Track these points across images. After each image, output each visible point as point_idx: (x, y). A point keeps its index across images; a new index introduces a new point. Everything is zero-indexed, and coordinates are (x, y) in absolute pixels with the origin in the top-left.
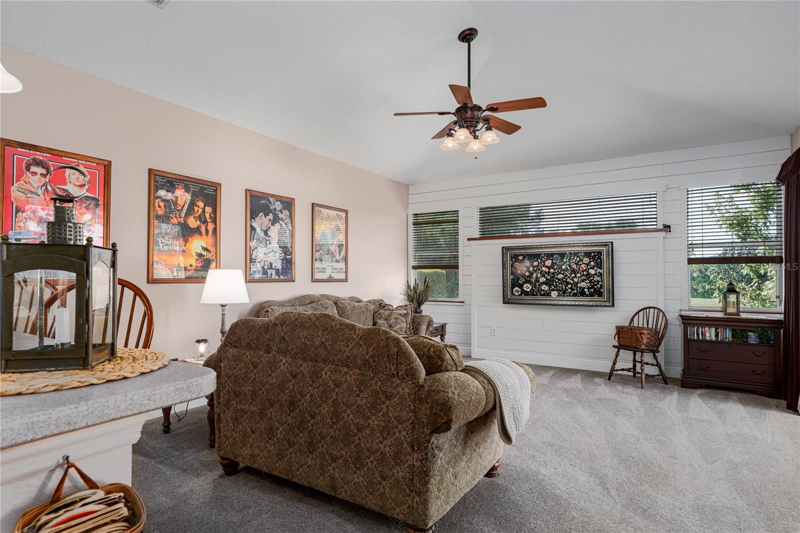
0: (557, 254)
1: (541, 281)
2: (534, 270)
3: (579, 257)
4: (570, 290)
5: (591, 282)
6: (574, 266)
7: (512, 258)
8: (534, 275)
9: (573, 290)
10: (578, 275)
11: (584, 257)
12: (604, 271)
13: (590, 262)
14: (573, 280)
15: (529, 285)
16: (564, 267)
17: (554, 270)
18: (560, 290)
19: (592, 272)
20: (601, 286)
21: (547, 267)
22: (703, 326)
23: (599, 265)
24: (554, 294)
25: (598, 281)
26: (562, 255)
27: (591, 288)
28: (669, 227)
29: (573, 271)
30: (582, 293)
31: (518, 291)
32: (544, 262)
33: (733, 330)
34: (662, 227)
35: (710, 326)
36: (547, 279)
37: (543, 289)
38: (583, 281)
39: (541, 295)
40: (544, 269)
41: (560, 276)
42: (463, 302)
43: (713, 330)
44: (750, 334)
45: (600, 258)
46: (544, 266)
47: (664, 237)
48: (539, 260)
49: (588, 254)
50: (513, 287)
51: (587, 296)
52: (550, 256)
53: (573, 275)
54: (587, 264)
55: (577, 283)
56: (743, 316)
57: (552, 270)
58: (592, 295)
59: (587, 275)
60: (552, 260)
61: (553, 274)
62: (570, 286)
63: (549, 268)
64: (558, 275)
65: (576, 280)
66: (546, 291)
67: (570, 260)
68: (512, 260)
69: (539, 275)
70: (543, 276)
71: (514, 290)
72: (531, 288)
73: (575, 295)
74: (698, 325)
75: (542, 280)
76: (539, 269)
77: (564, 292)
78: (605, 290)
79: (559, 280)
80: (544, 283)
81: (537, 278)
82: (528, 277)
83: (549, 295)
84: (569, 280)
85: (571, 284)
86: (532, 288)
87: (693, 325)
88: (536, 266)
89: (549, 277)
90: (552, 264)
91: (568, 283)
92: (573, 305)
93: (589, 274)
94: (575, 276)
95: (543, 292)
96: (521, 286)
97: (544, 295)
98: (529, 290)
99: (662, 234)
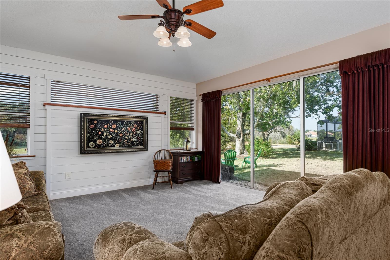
0: (120, 121)
1: (109, 138)
2: (104, 130)
3: (131, 124)
4: (126, 143)
5: (137, 138)
6: (129, 129)
7: (88, 122)
8: (105, 134)
9: (128, 143)
10: (131, 134)
11: (134, 124)
12: (143, 132)
13: (137, 127)
14: (128, 137)
15: (101, 141)
16: (123, 129)
17: (118, 131)
18: (120, 143)
19: (138, 132)
20: (142, 140)
21: (113, 129)
23: (141, 129)
24: (117, 146)
25: (141, 138)
26: (123, 122)
27: (137, 141)
28: (166, 112)
29: (129, 132)
30: (133, 145)
31: (93, 145)
32: (112, 125)
34: (163, 112)
35: (185, 156)
36: (113, 136)
37: (110, 142)
38: (133, 137)
39: (109, 147)
40: (111, 130)
41: (121, 135)
42: (35, 156)
44: (195, 157)
45: (142, 125)
46: (111, 128)
47: (164, 117)
48: (108, 124)
49: (136, 122)
50: (89, 141)
51: (135, 146)
52: (115, 122)
53: (128, 134)
54: (136, 128)
55: (130, 139)
56: (192, 151)
57: (116, 131)
58: (137, 145)
59: (135, 134)
60: (117, 125)
61: (117, 133)
62: (126, 140)
63: (114, 129)
64: (120, 134)
65: (130, 137)
66: (112, 144)
67: (127, 125)
68: (88, 123)
69: (108, 134)
70: (111, 134)
71: (90, 144)
72: (102, 142)
73: (129, 146)
74: (182, 156)
75: (110, 137)
76: (108, 130)
77: (123, 144)
78: (144, 143)
79: (120, 137)
80: (111, 139)
81: (106, 136)
82: (100, 135)
83: (114, 146)
84: (126, 137)
85: (127, 140)
86: (103, 143)
88: (106, 128)
89: (114, 135)
90: (117, 127)
91: (126, 139)
92: (127, 152)
93: (136, 133)
94: (129, 135)
95: (110, 145)
96: (95, 141)
97: (111, 146)
98: (101, 144)
99: (163, 115)
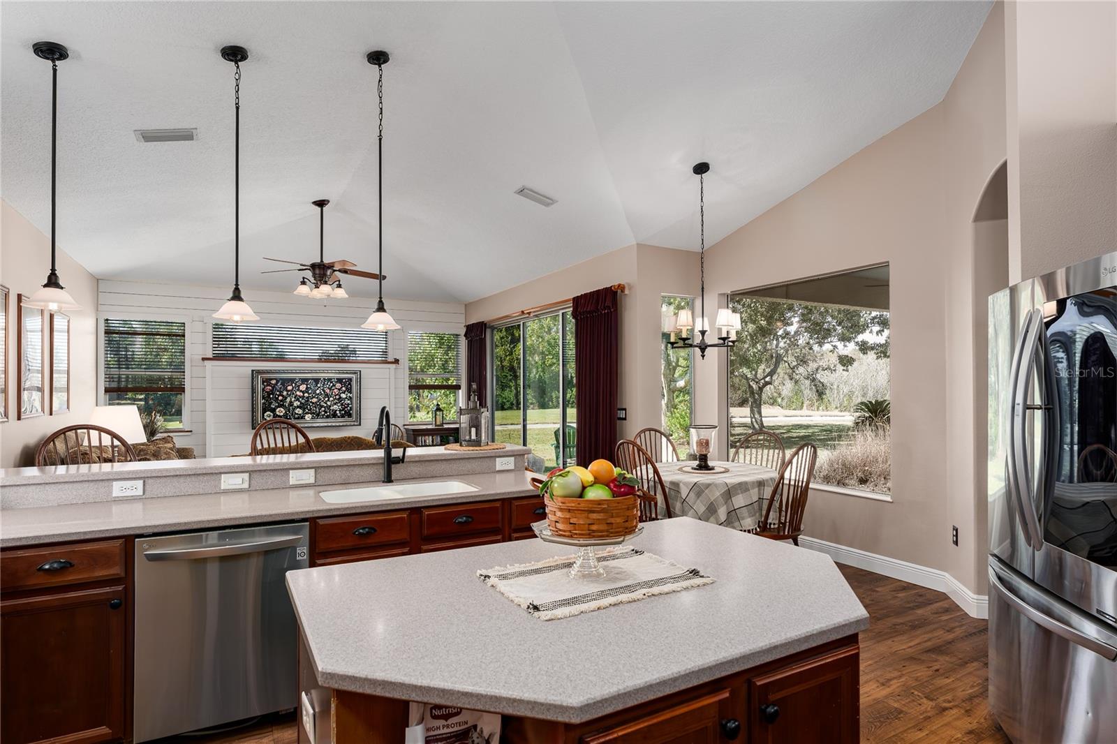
0: (312, 379)
1: (295, 405)
2: (287, 394)
3: (332, 382)
4: (323, 413)
5: (342, 405)
6: (328, 391)
7: (263, 382)
8: (288, 400)
9: (326, 412)
10: (331, 399)
11: (337, 382)
12: (354, 395)
13: (342, 388)
14: (326, 403)
15: (282, 409)
16: (318, 392)
17: (309, 394)
18: (314, 413)
19: (343, 396)
20: (351, 408)
21: (301, 391)
22: (425, 435)
23: (349, 390)
24: (308, 417)
25: (348, 404)
26: (317, 381)
27: (343, 410)
28: (398, 360)
29: (327, 395)
30: (335, 415)
31: (270, 416)
32: (299, 386)
33: (441, 437)
34: (394, 360)
35: (428, 435)
36: (301, 403)
37: (297, 412)
38: (335, 404)
39: (295, 419)
40: (298, 393)
41: (314, 400)
42: (191, 431)
43: (431, 437)
44: (451, 438)
45: (350, 384)
46: (298, 390)
47: (396, 369)
48: (294, 385)
49: (340, 380)
50: (264, 411)
51: (339, 417)
52: (304, 381)
53: (326, 399)
54: (339, 390)
55: (330, 406)
56: (446, 426)
57: (306, 395)
58: (343, 416)
59: (339, 399)
60: (307, 385)
61: (307, 398)
62: (323, 409)
63: (303, 392)
64: (312, 399)
65: (329, 403)
66: (300, 415)
67: (324, 385)
68: (263, 384)
69: (293, 399)
70: (298, 400)
71: (265, 414)
72: (284, 412)
73: (328, 417)
74: (422, 435)
75: (296, 403)
76: (293, 394)
77: (318, 415)
78: (353, 412)
79: (313, 403)
80: (298, 407)
81: (291, 402)
82: (281, 401)
83: (303, 418)
84: (322, 404)
85: (325, 407)
86: (286, 412)
87: (419, 435)
88: (289, 391)
89: (303, 401)
90: (307, 388)
91: (322, 406)
92: (326, 426)
93: (340, 398)
94: (328, 400)
95: (296, 416)
96: (273, 411)
97: (298, 418)
98: (282, 414)
99: (393, 366)
